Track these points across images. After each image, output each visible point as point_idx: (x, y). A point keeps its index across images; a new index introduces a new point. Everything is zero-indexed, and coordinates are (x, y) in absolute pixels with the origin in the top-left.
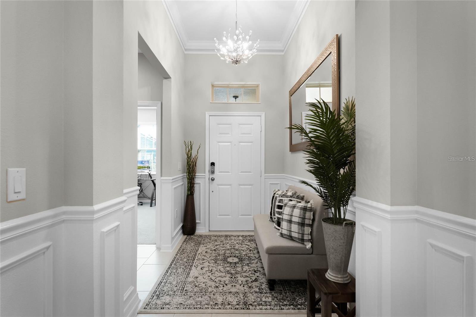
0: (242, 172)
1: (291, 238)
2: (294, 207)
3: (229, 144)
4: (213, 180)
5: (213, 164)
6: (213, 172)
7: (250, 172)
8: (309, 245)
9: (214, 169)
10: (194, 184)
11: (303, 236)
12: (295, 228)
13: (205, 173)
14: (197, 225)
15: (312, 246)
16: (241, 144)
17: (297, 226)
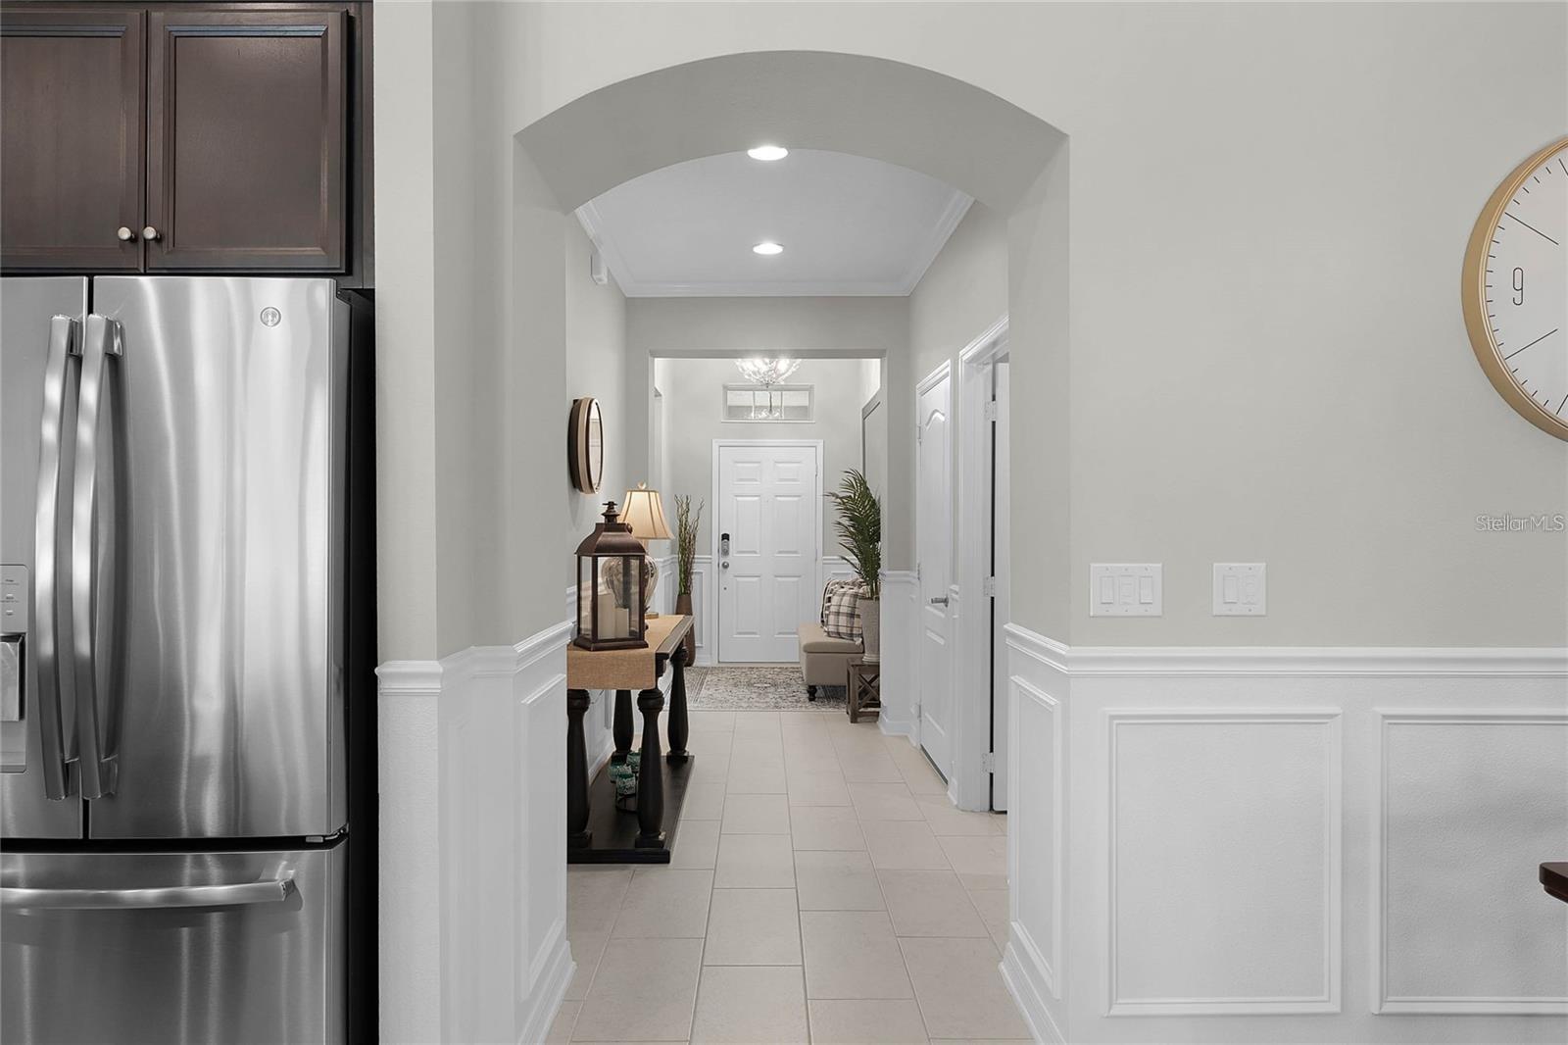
0: (780, 552)
1: (839, 635)
2: (844, 594)
3: (756, 498)
4: (725, 566)
5: (726, 537)
6: (726, 552)
7: (795, 552)
8: (858, 641)
9: (728, 546)
10: (690, 574)
11: (852, 631)
12: (843, 620)
13: (711, 554)
14: (697, 650)
15: (863, 642)
16: (779, 498)
17: (845, 618)
